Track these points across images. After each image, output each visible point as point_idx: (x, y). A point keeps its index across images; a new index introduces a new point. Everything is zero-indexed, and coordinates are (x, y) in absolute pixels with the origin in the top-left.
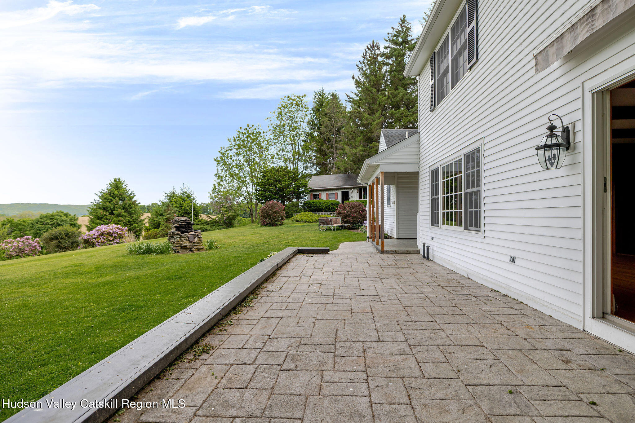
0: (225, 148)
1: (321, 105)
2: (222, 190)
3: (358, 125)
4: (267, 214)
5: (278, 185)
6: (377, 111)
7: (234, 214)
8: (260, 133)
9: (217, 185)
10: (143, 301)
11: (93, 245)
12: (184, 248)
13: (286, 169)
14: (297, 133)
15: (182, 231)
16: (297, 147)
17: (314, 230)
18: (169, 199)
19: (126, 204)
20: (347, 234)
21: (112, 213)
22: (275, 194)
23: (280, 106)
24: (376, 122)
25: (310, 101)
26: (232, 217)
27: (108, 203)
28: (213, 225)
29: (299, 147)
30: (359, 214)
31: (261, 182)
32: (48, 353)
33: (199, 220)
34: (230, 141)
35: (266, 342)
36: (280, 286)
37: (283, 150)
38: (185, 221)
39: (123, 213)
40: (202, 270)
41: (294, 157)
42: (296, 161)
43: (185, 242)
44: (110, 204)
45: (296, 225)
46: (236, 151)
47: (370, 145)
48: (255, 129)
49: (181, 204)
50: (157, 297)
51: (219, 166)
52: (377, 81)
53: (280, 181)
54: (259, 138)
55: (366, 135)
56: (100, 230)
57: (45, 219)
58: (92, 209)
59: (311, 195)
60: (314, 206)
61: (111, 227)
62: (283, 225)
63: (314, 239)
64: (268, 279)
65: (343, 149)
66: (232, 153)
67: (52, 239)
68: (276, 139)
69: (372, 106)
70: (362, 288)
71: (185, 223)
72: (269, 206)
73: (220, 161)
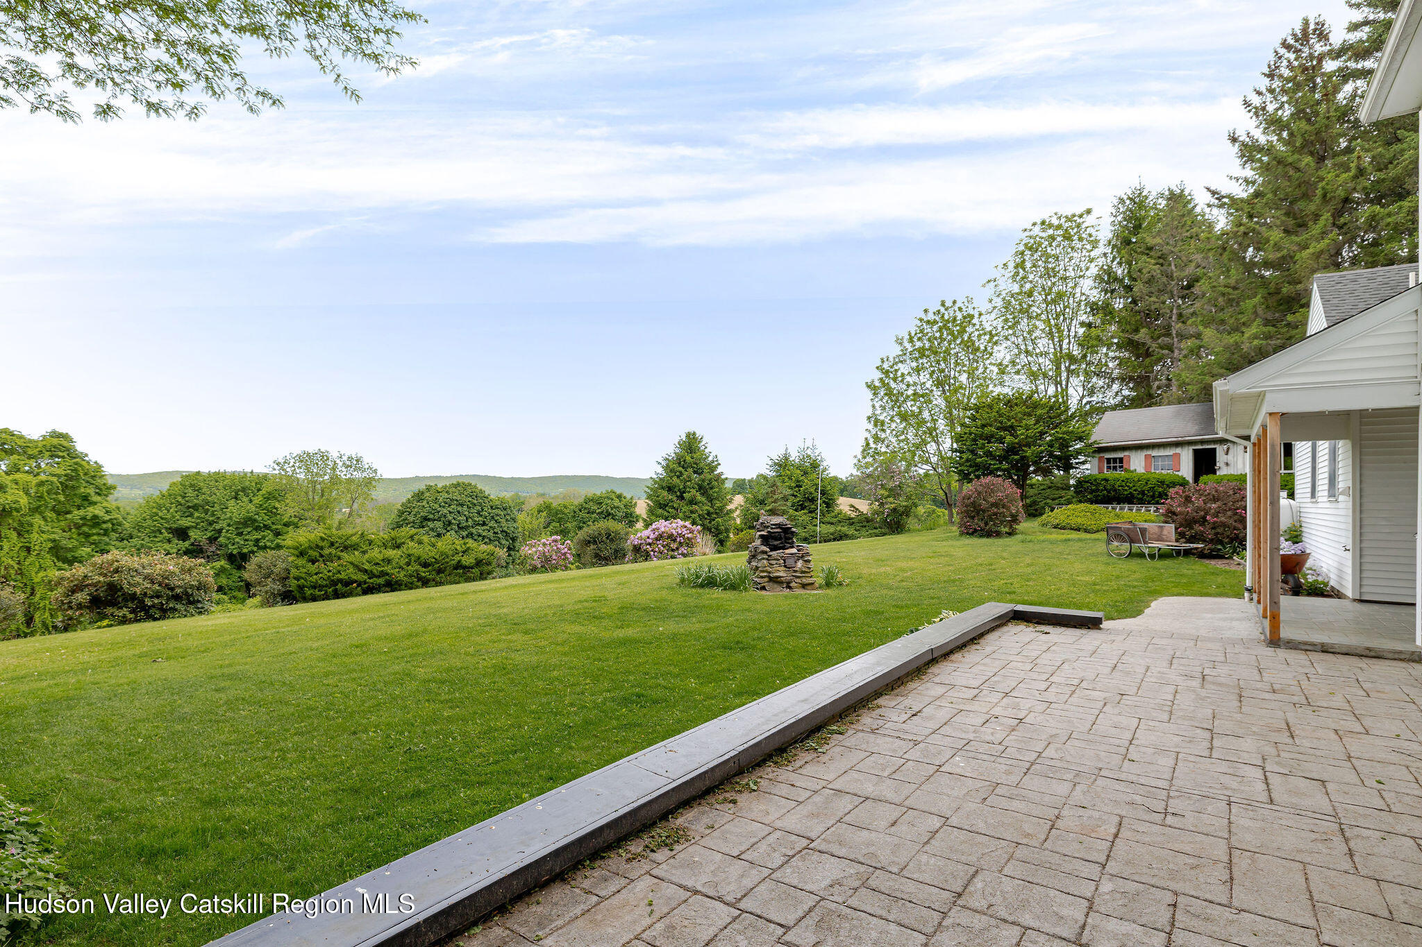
0: (891, 358)
1: (1138, 227)
2: (883, 450)
3: (1249, 267)
4: (974, 507)
5: (1009, 439)
6: (1317, 217)
7: (904, 504)
8: (972, 317)
9: (871, 441)
10: (666, 688)
11: (647, 557)
12: (775, 580)
13: (1030, 398)
14: (1065, 308)
15: (774, 545)
16: (1066, 341)
17: (1093, 555)
18: (777, 471)
19: (703, 481)
20: (1190, 572)
21: (681, 498)
22: (1002, 459)
23: (1022, 248)
24: (1311, 250)
25: (1104, 226)
26: (902, 509)
27: (675, 479)
28: (862, 527)
29: (1072, 340)
30: (1236, 518)
31: (966, 433)
32: (497, 762)
33: (833, 514)
34: (901, 344)
35: (793, 856)
36: (916, 709)
37: (1027, 352)
38: (779, 526)
39: (699, 498)
40: (792, 634)
41: (1058, 368)
42: (1064, 375)
43: (778, 568)
44: (678, 481)
45: (1049, 536)
46: (914, 364)
47: (1290, 318)
48: (960, 309)
49: (798, 481)
50: (692, 683)
51: (877, 400)
52: (1318, 133)
53: (1011, 429)
54: (969, 329)
55: (1278, 291)
56: (658, 529)
58: (652, 489)
59: (1100, 459)
60: (1109, 487)
61: (674, 525)
62: (1016, 534)
63: (1087, 578)
64: (898, 684)
65: (1198, 336)
66: (903, 369)
67: (588, 543)
68: (1010, 327)
69: (1301, 204)
70: (1133, 754)
71: (779, 530)
72: (980, 489)
73: (879, 388)
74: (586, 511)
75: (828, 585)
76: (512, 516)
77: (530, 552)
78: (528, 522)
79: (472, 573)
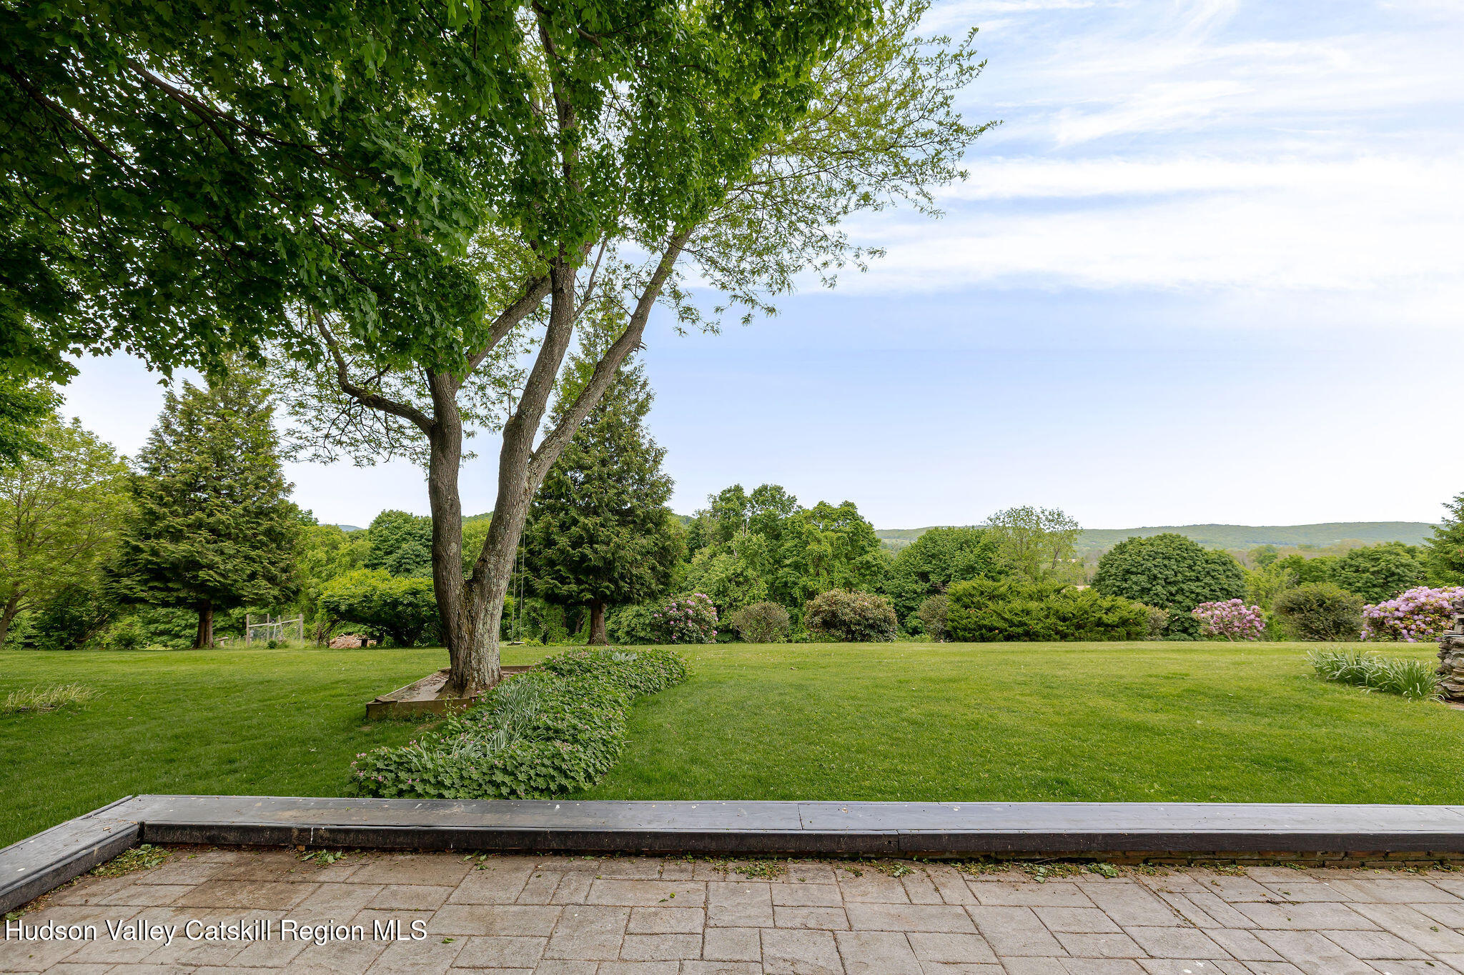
35: (809, 929)
56: (1415, 598)
57: (1360, 560)
76: (1235, 572)
79: (1117, 632)
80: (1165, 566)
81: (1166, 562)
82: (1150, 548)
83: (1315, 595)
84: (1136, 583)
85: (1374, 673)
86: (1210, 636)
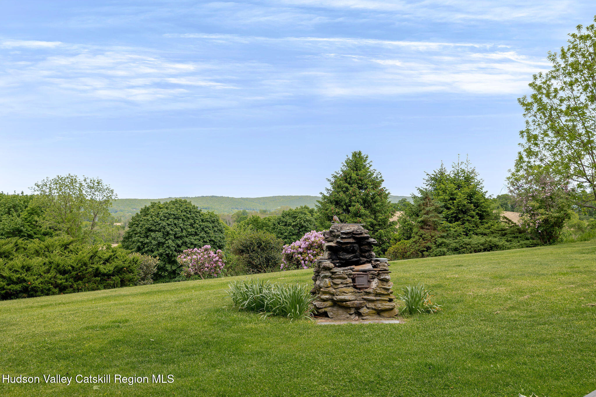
0: (544, 75)
2: (538, 163)
7: (557, 215)
9: (524, 155)
11: (298, 265)
12: (340, 305)
18: (433, 185)
19: (368, 195)
21: (347, 211)
26: (553, 220)
27: (342, 194)
28: (514, 237)
33: (486, 226)
34: (553, 60)
38: (351, 235)
39: (363, 211)
43: (345, 289)
49: (452, 194)
51: (529, 115)
71: (351, 240)
73: (531, 104)
74: (283, 224)
75: (411, 311)
76: (219, 228)
77: (184, 260)
78: (236, 233)
79: (112, 280)
80: (175, 224)
81: (176, 222)
82: (165, 211)
83: (256, 239)
84: (154, 239)
85: (271, 299)
86: (189, 277)
